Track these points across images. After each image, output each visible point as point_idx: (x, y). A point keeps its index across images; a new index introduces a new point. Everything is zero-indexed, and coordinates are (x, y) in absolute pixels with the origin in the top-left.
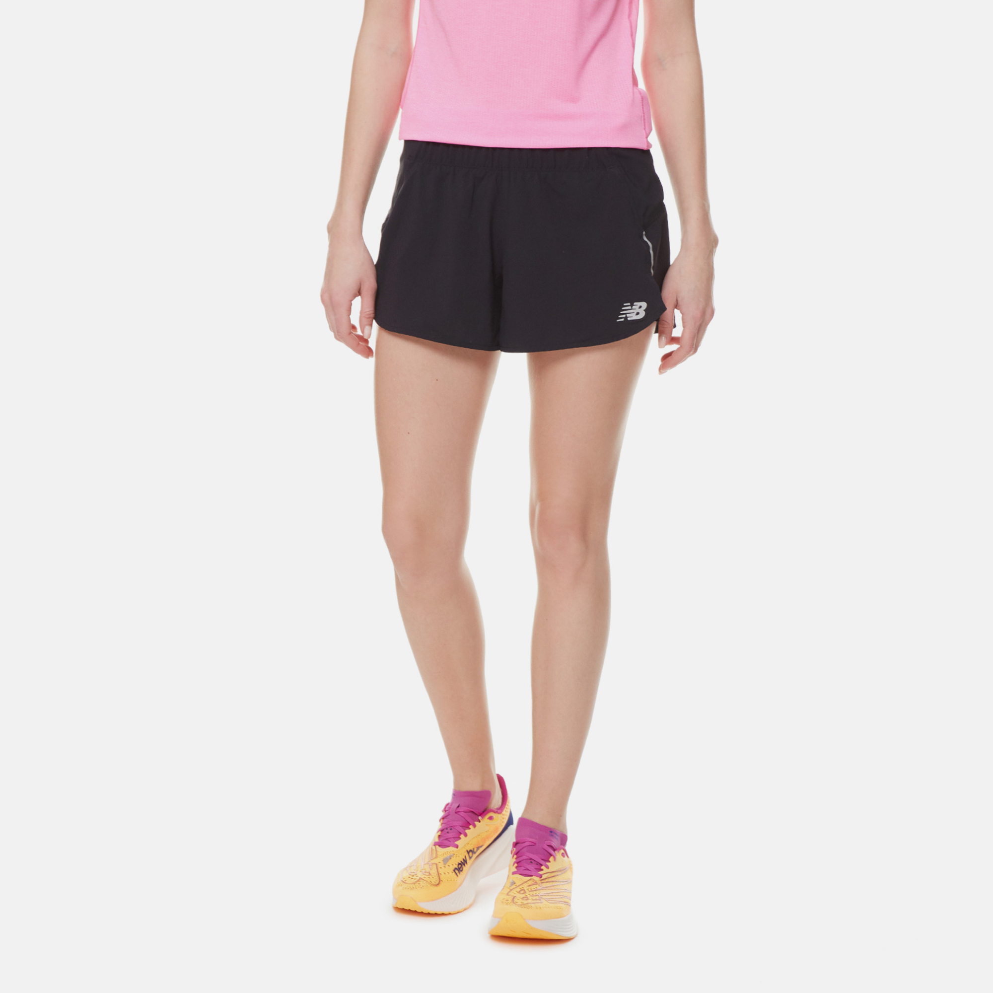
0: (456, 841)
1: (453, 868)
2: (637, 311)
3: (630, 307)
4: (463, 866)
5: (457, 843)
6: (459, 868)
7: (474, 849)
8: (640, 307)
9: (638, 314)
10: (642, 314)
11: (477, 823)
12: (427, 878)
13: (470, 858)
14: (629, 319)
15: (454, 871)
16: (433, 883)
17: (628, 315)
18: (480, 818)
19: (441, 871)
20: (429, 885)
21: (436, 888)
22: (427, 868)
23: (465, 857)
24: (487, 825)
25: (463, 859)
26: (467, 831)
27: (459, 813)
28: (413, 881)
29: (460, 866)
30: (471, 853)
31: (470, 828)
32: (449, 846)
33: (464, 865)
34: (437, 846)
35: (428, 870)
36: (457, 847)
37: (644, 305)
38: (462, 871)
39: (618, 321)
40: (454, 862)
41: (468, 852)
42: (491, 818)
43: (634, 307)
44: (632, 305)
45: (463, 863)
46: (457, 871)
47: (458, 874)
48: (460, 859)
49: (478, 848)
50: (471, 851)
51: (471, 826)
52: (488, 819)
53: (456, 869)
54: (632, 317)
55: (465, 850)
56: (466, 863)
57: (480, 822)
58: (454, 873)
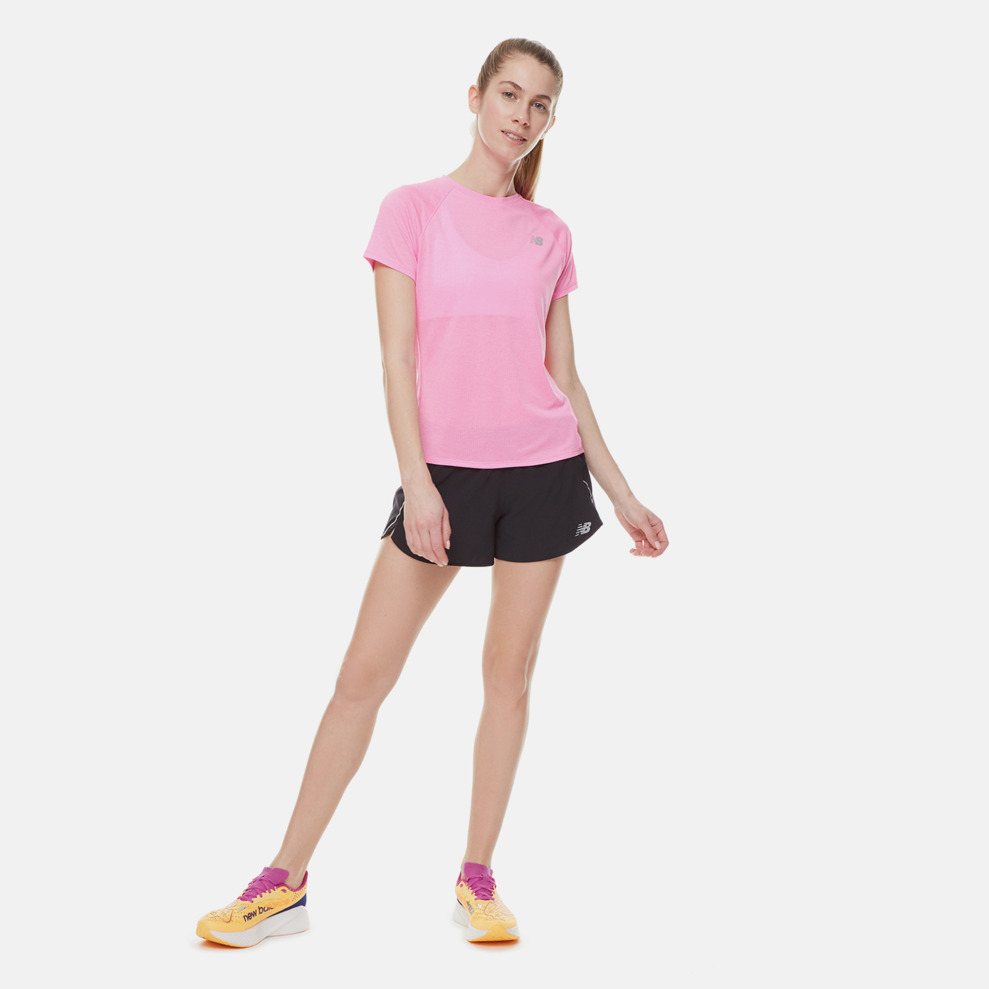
0: (253, 898)
1: (244, 915)
2: (585, 528)
3: (581, 527)
4: (252, 916)
5: (253, 899)
6: (249, 917)
7: (265, 908)
8: (588, 525)
9: (586, 530)
10: (589, 530)
11: (272, 890)
12: (222, 916)
13: (260, 913)
14: (581, 534)
15: (244, 917)
16: (225, 920)
17: (581, 531)
18: (275, 887)
19: (233, 915)
20: (221, 921)
21: (227, 924)
22: (226, 911)
23: (256, 911)
24: (279, 894)
25: (254, 912)
26: (263, 894)
27: (262, 881)
28: (212, 916)
29: (249, 915)
30: (261, 910)
31: (266, 893)
32: (247, 900)
33: (254, 916)
34: (239, 900)
35: (225, 912)
36: (252, 902)
37: (590, 524)
38: (250, 919)
39: (576, 536)
40: (246, 912)
41: (259, 909)
42: (284, 891)
43: (584, 526)
44: (583, 525)
45: (254, 914)
46: (246, 918)
47: (247, 920)
48: (251, 911)
49: (268, 909)
50: (262, 908)
51: (267, 891)
52: (282, 890)
53: (245, 916)
54: (583, 532)
55: (257, 906)
56: (256, 915)
57: (274, 890)
58: (243, 918)
